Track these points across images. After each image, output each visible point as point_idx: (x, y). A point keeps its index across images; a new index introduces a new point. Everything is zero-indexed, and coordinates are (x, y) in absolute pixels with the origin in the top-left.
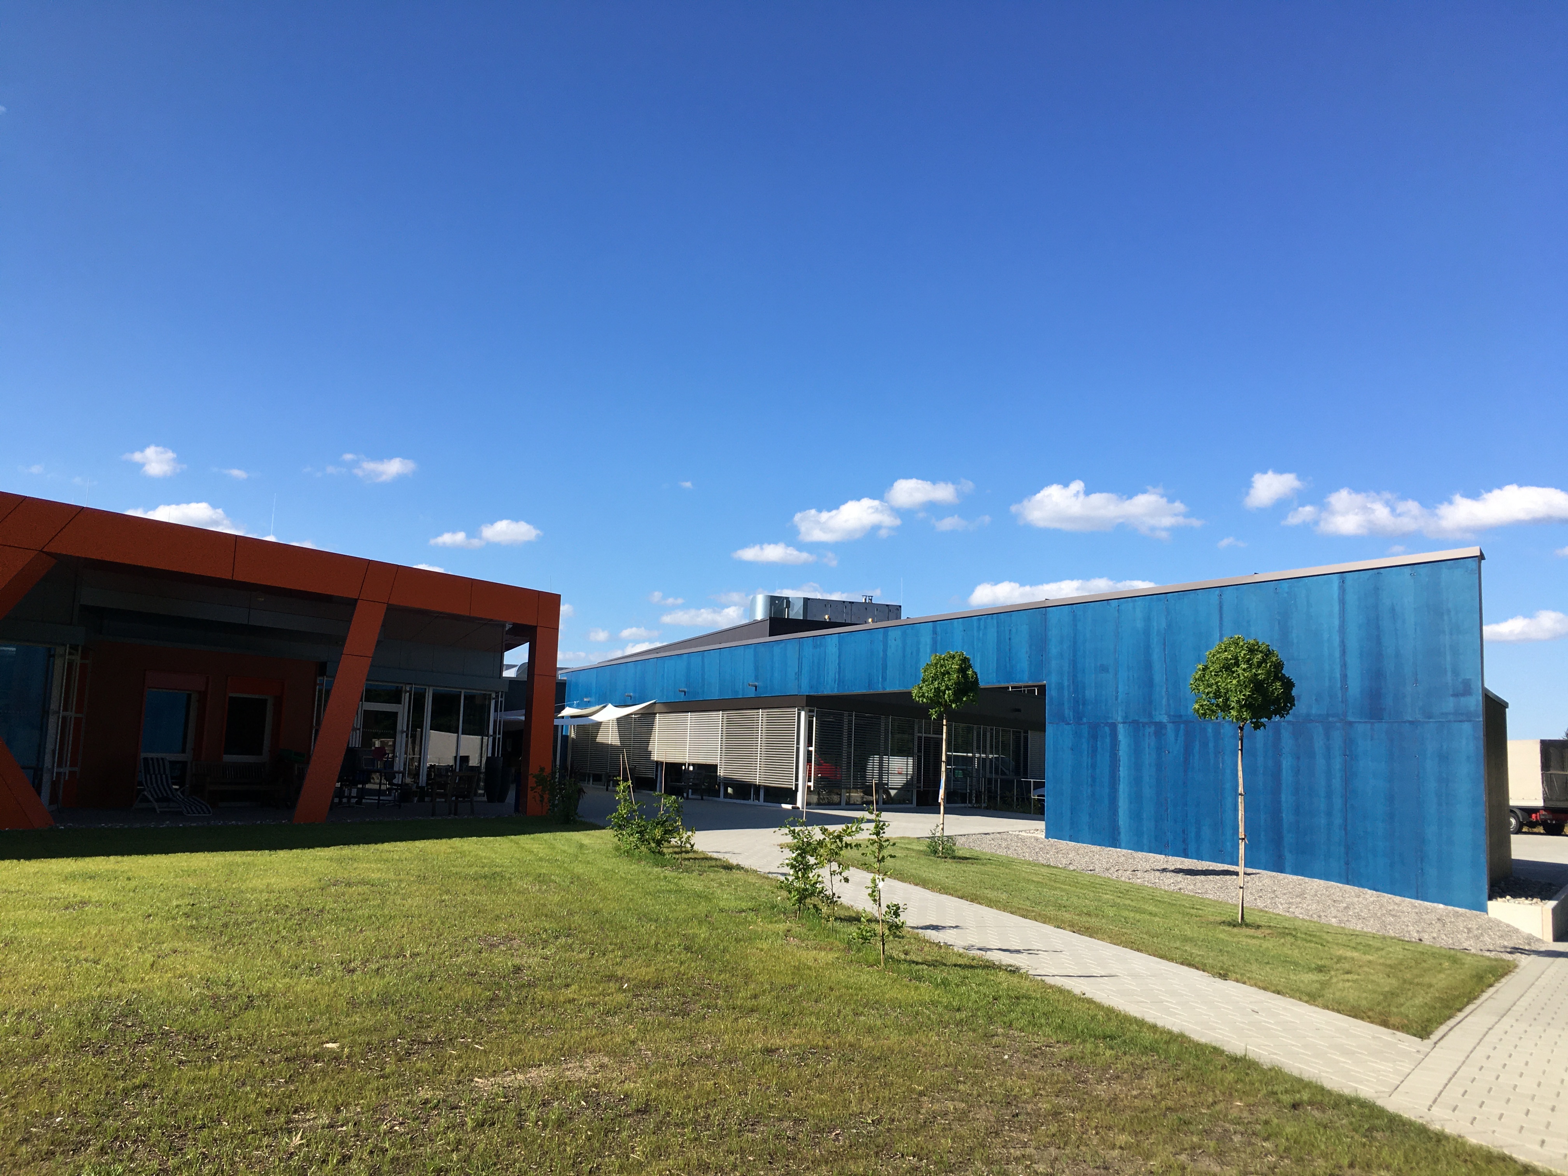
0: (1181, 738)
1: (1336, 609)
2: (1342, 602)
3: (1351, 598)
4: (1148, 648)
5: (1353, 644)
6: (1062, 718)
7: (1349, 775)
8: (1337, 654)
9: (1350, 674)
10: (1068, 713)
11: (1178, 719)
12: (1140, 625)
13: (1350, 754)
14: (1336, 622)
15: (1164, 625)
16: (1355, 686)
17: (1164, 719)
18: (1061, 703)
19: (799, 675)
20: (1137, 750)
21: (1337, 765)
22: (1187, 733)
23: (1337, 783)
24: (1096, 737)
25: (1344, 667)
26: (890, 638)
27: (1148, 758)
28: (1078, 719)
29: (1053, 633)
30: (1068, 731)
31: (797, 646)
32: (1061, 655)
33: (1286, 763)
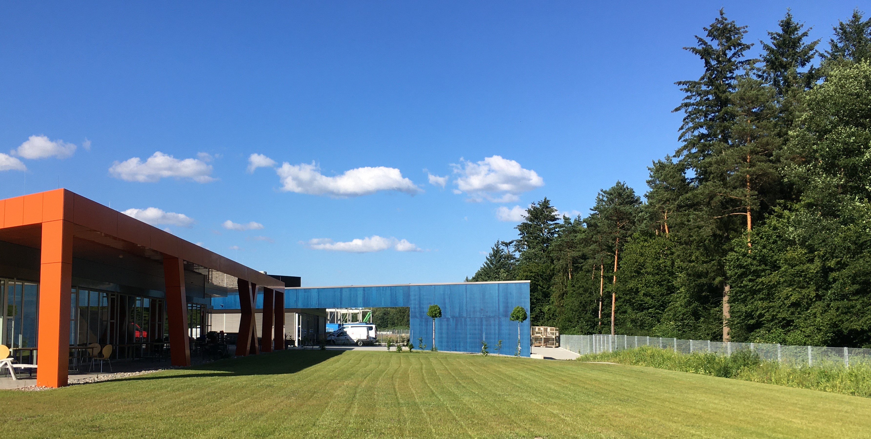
0: (454, 321)
1: (497, 292)
2: (498, 290)
3: (501, 289)
4: (444, 299)
5: (501, 300)
6: (415, 317)
7: (499, 329)
8: (497, 302)
9: (500, 306)
10: (418, 315)
11: (453, 317)
13: (500, 325)
14: (497, 295)
15: (449, 293)
16: (501, 310)
17: (450, 317)
18: (415, 313)
19: (296, 301)
20: (441, 325)
21: (497, 327)
22: (456, 321)
23: (497, 332)
24: (427, 322)
25: (499, 305)
26: (344, 291)
27: (444, 327)
28: (421, 317)
29: (412, 293)
30: (418, 320)
31: (295, 292)
32: (415, 299)
33: (484, 327)
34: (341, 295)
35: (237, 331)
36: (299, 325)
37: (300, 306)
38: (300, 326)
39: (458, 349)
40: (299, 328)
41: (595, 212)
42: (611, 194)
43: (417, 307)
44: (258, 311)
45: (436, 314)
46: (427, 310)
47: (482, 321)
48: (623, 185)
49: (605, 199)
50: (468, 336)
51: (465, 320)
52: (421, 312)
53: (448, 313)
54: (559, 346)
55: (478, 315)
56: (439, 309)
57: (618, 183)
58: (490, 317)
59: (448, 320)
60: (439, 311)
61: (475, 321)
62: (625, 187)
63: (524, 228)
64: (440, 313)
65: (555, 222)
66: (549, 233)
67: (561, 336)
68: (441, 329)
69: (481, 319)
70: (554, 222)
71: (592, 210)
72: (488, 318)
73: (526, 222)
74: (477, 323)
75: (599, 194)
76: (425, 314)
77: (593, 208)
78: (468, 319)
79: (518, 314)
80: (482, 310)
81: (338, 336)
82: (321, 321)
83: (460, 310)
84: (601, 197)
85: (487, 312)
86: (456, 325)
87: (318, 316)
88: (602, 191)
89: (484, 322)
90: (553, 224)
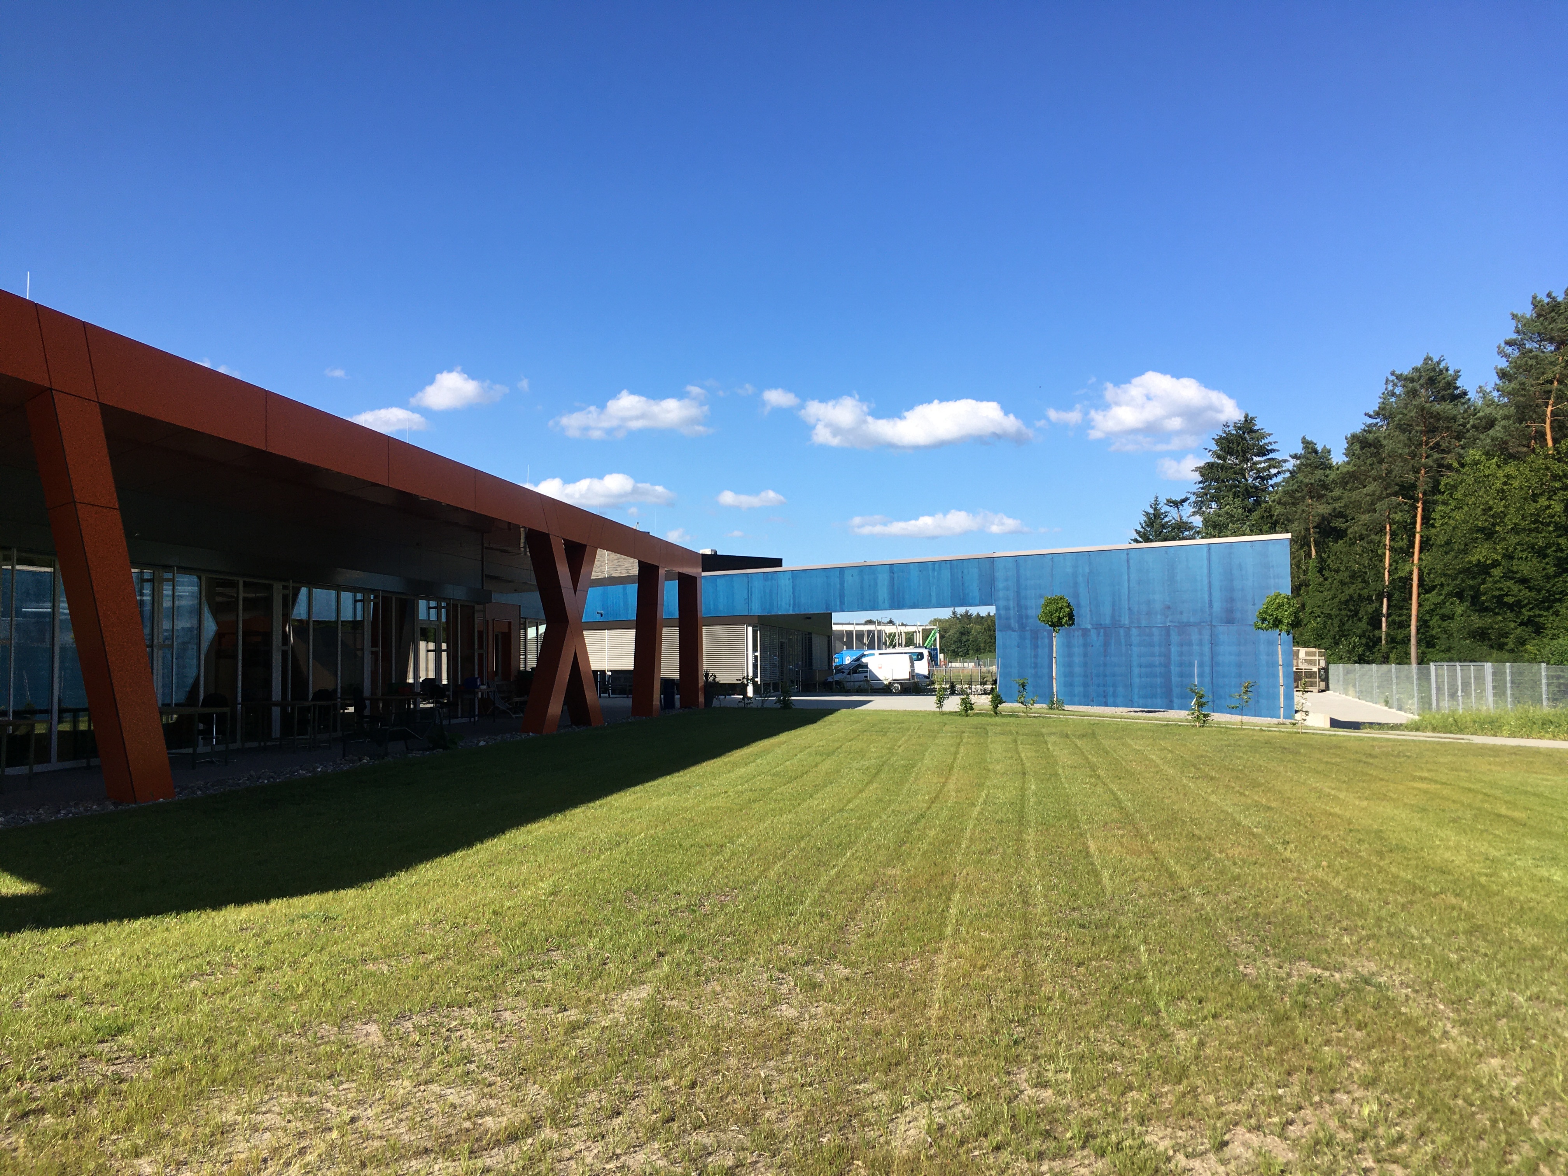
0: (1101, 638)
1: (1205, 563)
2: (1209, 560)
3: (1214, 558)
4: (1076, 584)
5: (1216, 584)
6: (1009, 628)
7: (1213, 653)
8: (1206, 589)
9: (1214, 599)
11: (1098, 626)
12: (1069, 570)
13: (1214, 643)
14: (1205, 571)
15: (1087, 570)
16: (1217, 606)
17: (1089, 626)
18: (1008, 618)
19: (748, 600)
20: (1068, 645)
21: (1207, 649)
22: (1105, 634)
23: (1207, 659)
24: (1037, 638)
25: (1210, 594)
26: (847, 575)
27: (1077, 650)
28: (1022, 627)
29: (1000, 574)
30: (1015, 635)
31: (745, 579)
32: (1007, 589)
33: (1174, 649)
34: (842, 584)
35: (632, 667)
36: (755, 649)
37: (756, 610)
38: (758, 654)
39: (1110, 700)
40: (756, 657)
41: (1375, 421)
42: (1412, 380)
43: (1012, 606)
44: (669, 624)
45: (1060, 619)
46: (1035, 609)
47: (1168, 634)
48: (1439, 363)
49: (1398, 391)
50: (1136, 671)
51: (1128, 635)
52: (1022, 619)
53: (1084, 619)
54: (1327, 688)
55: (1159, 619)
56: (1069, 606)
57: (1428, 359)
58: (1188, 624)
59: (1085, 632)
60: (1067, 610)
61: (1151, 635)
62: (1441, 367)
63: (1208, 472)
64: (1071, 616)
65: (1268, 457)
66: (1257, 478)
67: (1332, 668)
68: (1070, 655)
69: (1167, 630)
70: (1265, 458)
71: (1370, 416)
72: (1183, 627)
73: (1212, 460)
74: (1156, 639)
75: (1387, 381)
76: (1031, 621)
77: (1371, 413)
78: (1134, 631)
79: (1279, 614)
80: (1169, 608)
81: (849, 674)
82: (818, 644)
83: (1114, 610)
84: (1390, 388)
85: (1181, 613)
86: (1106, 644)
87: (810, 634)
88: (1393, 374)
89: (1175, 638)
90: (1265, 461)
